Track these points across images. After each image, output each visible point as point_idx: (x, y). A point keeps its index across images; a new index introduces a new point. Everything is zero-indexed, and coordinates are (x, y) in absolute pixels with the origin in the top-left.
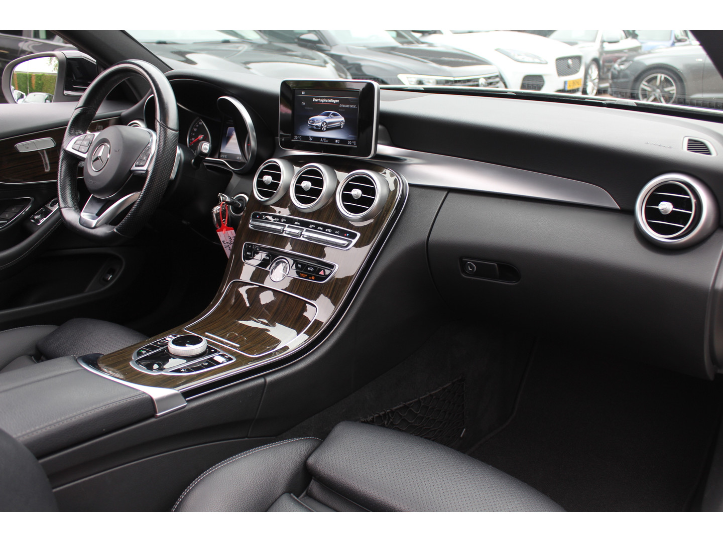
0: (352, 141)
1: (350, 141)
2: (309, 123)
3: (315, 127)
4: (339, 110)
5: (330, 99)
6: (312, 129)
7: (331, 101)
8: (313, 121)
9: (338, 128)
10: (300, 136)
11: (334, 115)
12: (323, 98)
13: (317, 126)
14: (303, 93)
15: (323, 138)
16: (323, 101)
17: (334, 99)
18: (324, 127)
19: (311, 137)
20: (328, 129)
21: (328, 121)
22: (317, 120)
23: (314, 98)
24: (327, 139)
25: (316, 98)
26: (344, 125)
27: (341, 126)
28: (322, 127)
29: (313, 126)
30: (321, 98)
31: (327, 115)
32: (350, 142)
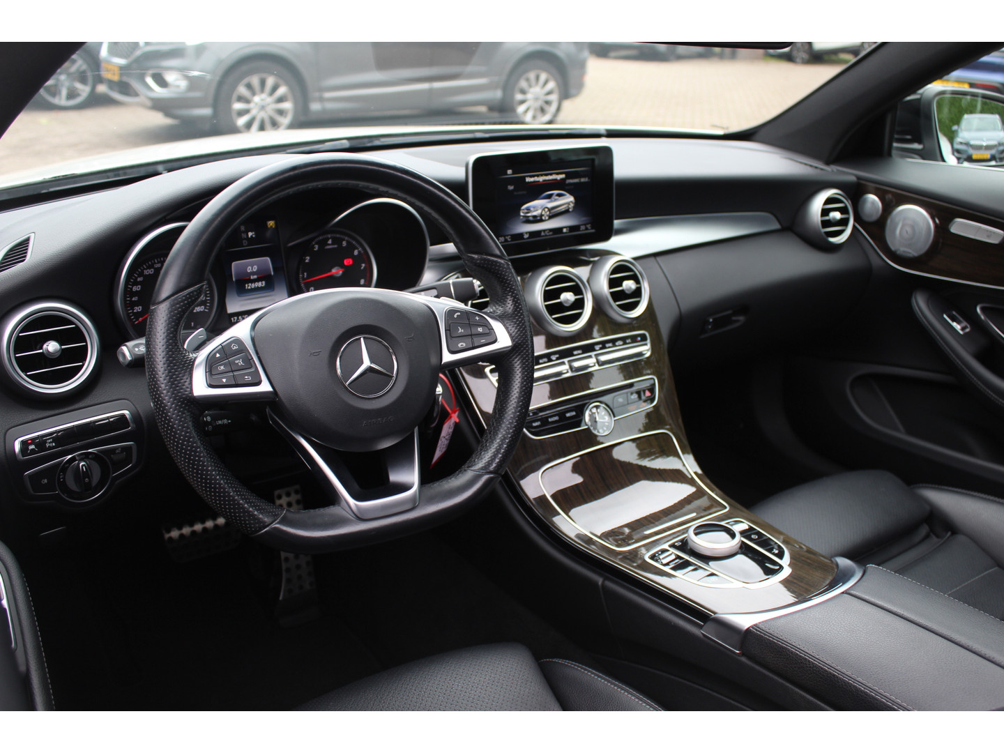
0: (585, 225)
1: (582, 225)
2: (522, 214)
3: (531, 218)
4: (567, 187)
5: (551, 174)
6: (528, 221)
7: (554, 177)
8: (528, 209)
9: (566, 212)
10: (508, 236)
11: (559, 195)
12: (542, 175)
13: (535, 217)
14: (509, 172)
15: (544, 231)
16: (541, 179)
17: (558, 174)
18: (546, 213)
19: (526, 233)
20: (551, 217)
21: (550, 205)
22: (534, 207)
23: (528, 176)
24: (551, 230)
25: (531, 176)
26: (574, 207)
27: (569, 208)
28: (542, 215)
29: (529, 217)
30: (538, 176)
31: (549, 197)
32: (583, 228)
